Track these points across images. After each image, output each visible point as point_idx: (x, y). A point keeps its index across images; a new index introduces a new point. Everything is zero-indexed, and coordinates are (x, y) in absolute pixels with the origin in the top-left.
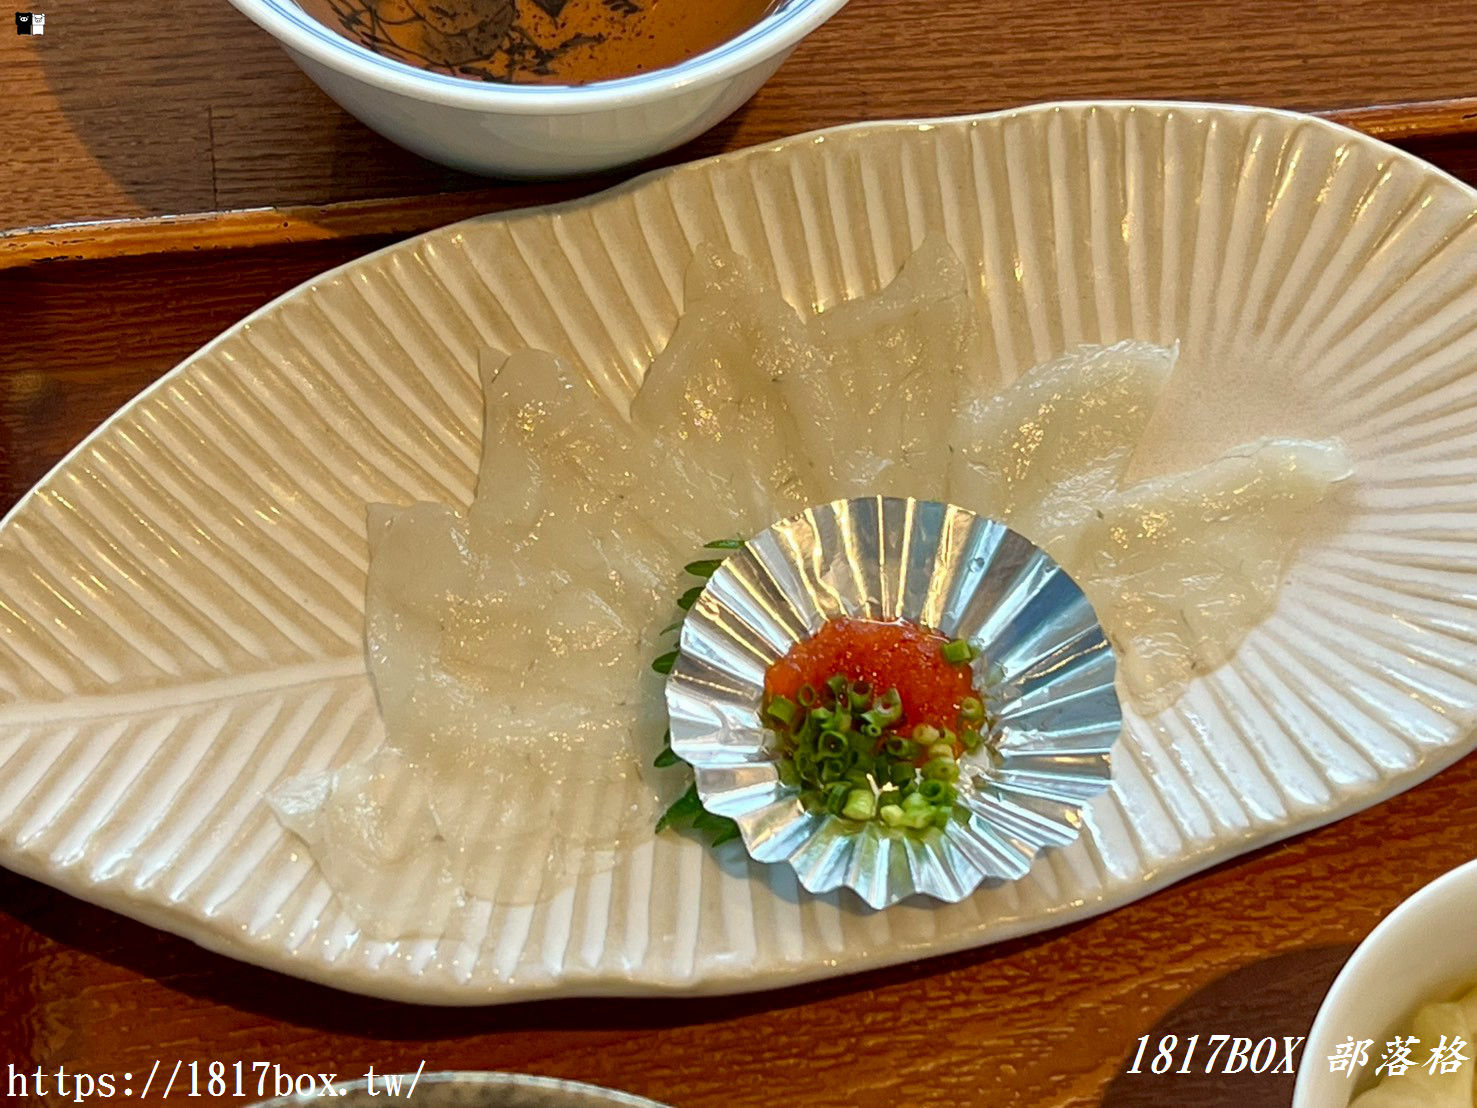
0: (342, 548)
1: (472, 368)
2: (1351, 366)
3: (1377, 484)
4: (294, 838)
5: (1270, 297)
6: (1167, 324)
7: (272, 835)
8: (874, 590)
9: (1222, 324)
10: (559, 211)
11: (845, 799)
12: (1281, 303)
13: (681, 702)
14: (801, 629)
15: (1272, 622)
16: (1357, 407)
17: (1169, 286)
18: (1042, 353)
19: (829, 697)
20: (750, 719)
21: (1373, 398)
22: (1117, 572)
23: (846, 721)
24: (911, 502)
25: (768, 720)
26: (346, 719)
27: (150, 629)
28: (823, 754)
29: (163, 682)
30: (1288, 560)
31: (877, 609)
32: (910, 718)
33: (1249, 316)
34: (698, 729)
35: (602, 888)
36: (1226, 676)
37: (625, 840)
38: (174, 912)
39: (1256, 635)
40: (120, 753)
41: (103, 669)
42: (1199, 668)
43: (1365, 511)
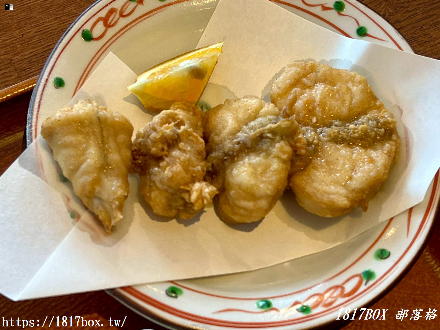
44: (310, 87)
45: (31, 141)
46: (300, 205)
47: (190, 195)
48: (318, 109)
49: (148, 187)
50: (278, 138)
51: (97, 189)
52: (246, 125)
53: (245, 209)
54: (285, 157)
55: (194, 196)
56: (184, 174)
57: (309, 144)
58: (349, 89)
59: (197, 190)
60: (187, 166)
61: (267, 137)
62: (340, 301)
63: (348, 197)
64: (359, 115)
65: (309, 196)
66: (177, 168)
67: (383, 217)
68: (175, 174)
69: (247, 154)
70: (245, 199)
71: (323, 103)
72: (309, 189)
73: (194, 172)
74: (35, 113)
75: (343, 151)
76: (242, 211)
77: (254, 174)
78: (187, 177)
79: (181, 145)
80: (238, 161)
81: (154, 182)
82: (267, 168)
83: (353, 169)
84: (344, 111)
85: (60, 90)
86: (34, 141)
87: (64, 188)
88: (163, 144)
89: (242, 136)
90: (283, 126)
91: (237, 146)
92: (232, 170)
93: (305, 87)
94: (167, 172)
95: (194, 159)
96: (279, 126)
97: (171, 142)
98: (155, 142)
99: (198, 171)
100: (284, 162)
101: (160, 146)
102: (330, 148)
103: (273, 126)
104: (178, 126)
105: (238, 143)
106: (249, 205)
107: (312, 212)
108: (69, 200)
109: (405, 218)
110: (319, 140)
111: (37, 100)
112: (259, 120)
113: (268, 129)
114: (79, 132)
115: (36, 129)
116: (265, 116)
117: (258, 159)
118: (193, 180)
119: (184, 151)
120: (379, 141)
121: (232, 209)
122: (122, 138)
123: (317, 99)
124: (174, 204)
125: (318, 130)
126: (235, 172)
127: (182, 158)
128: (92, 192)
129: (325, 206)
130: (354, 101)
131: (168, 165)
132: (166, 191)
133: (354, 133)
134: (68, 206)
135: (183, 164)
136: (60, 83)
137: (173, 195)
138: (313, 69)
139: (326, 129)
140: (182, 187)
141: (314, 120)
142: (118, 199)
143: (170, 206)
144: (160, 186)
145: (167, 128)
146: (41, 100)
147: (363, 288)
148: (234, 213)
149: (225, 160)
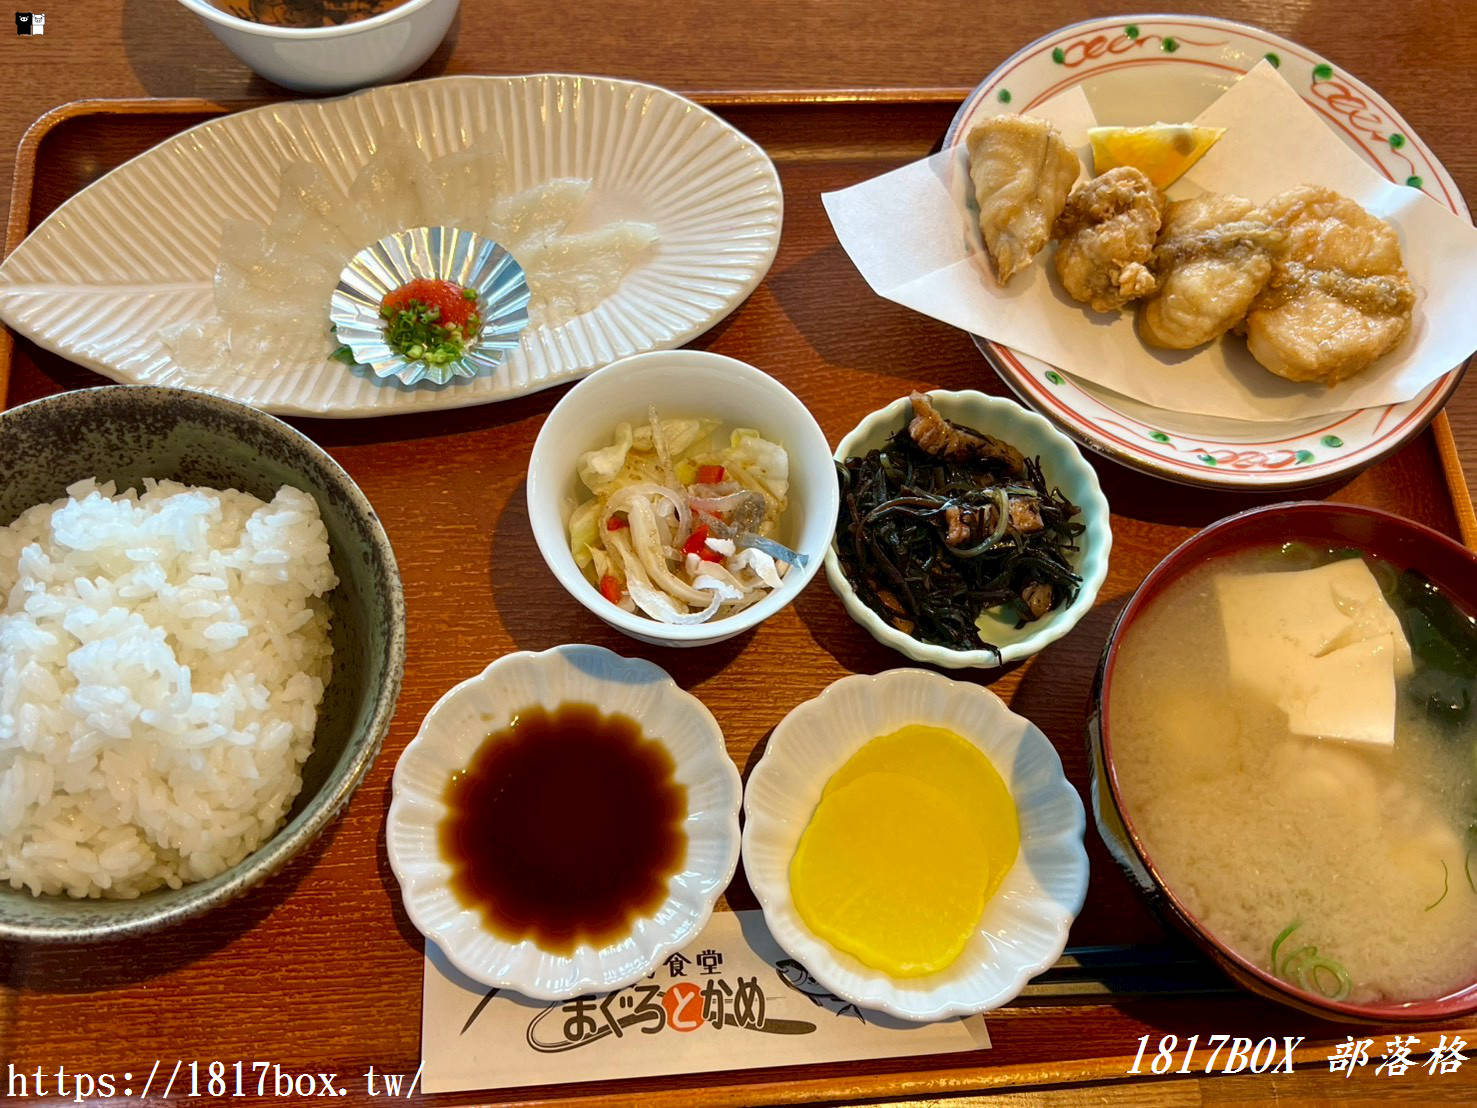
0: (211, 238)
1: (277, 168)
2: (666, 194)
3: (669, 244)
4: (166, 347)
5: (635, 164)
6: (590, 171)
7: (158, 344)
8: (437, 266)
9: (613, 174)
10: (321, 103)
11: (409, 348)
12: (640, 165)
13: (338, 300)
14: (401, 280)
15: (615, 297)
16: (664, 213)
17: (592, 158)
18: (534, 179)
19: (408, 307)
20: (374, 314)
21: (672, 209)
22: (550, 271)
23: (414, 318)
24: (443, 229)
25: (383, 316)
26: (200, 305)
27: (118, 261)
28: (402, 330)
29: (120, 283)
30: (626, 272)
31: (437, 275)
32: (442, 320)
33: (624, 173)
34: (340, 311)
35: (297, 377)
36: (588, 317)
37: (313, 361)
38: (104, 366)
39: (606, 301)
40: (97, 308)
41: (96, 276)
42: (578, 312)
43: (660, 254)
44: (1322, 219)
45: (949, 146)
46: (1251, 349)
47: (1120, 274)
48: (1320, 245)
49: (1069, 251)
50: (1259, 249)
51: (1013, 220)
52: (1223, 224)
53: (1180, 324)
54: (1259, 274)
55: (1126, 275)
56: (1124, 244)
57: (1292, 281)
58: (1370, 238)
59: (1132, 270)
60: (1131, 237)
61: (1245, 245)
62: (1257, 468)
63: (1317, 358)
64: (1370, 274)
65: (1269, 338)
66: (1119, 234)
67: (1348, 406)
68: (1114, 239)
69: (1210, 258)
70: (1185, 311)
71: (1329, 242)
72: (1271, 329)
73: (1136, 249)
74: (965, 117)
75: (1333, 305)
76: (1174, 326)
77: (1210, 284)
78: (1127, 251)
79: (1134, 211)
80: (1195, 261)
81: (1080, 247)
82: (1230, 281)
83: (1337, 328)
84: (1353, 261)
85: (1003, 105)
86: (952, 148)
87: (967, 215)
88: (1111, 203)
89: (1212, 234)
90: (1271, 237)
91: (1200, 244)
92: (1182, 271)
93: (1313, 215)
94: (1104, 237)
95: (1142, 234)
96: (1267, 235)
97: (1121, 204)
98: (1100, 198)
99: (1142, 250)
100: (1255, 281)
101: (1106, 205)
102: (1317, 295)
103: (1260, 232)
104: (1138, 190)
105: (1204, 241)
106: (1188, 318)
107: (1262, 362)
108: (968, 229)
109: (1379, 414)
110: (1307, 282)
111: (973, 105)
112: (1241, 223)
113: (1250, 235)
114: (1019, 145)
115: (959, 137)
116: (1251, 219)
117: (1222, 267)
118: (1132, 258)
119: (1133, 219)
120: (1384, 312)
121: (1161, 321)
122: (1063, 175)
123: (1324, 234)
124: (1094, 281)
125: (1310, 272)
126: (1186, 273)
127: (1129, 226)
128: (1006, 221)
129: (1282, 355)
130: (1371, 254)
131: (1107, 228)
132: (1092, 260)
133: (1356, 289)
134: (965, 235)
135: (1128, 232)
136: (1005, 97)
137: (1098, 267)
138: (1333, 198)
139: (1320, 273)
140: (1115, 260)
141: (1310, 258)
142: (1035, 238)
143: (1088, 281)
144: (1086, 252)
145: (1123, 186)
146: (977, 106)
147: (1292, 466)
148: (1161, 327)
149: (1178, 257)
